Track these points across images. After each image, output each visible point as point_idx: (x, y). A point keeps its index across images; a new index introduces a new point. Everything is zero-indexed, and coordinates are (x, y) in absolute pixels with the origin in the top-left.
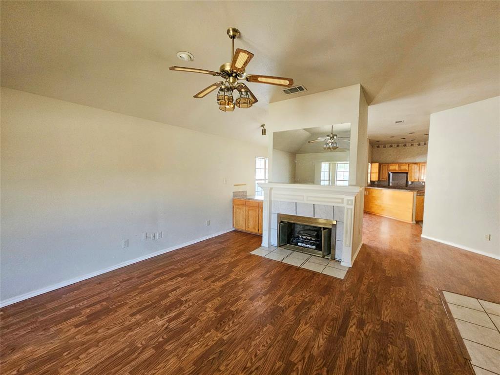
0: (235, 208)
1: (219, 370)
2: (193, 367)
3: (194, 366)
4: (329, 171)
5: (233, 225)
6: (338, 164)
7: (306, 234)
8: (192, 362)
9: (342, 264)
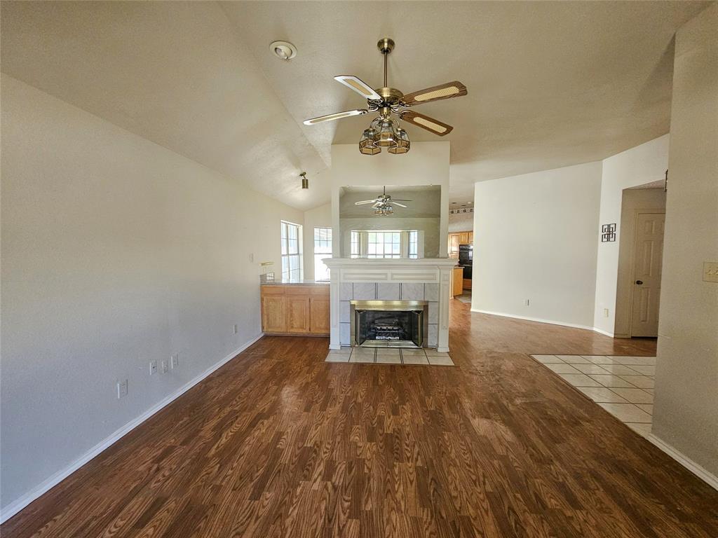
0: (265, 299)
1: (454, 497)
2: (426, 511)
3: (426, 509)
4: (359, 243)
5: (263, 328)
6: (369, 234)
7: (383, 323)
8: (418, 506)
9: (439, 350)
